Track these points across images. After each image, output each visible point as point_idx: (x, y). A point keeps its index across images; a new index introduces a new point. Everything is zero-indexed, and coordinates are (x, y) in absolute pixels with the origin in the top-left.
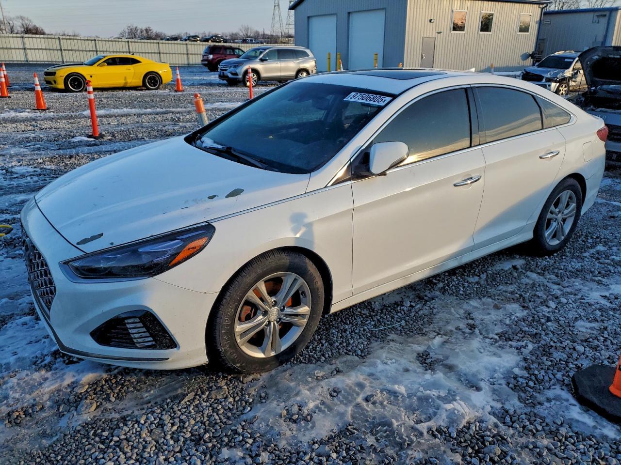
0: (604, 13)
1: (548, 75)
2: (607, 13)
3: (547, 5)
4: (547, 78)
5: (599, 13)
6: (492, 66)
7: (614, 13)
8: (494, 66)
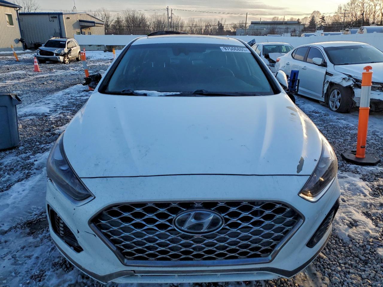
0: (55, 16)
1: (56, 52)
2: (57, 16)
3: (20, 9)
4: (56, 54)
5: (52, 16)
6: (12, 46)
7: (60, 16)
8: (13, 47)
